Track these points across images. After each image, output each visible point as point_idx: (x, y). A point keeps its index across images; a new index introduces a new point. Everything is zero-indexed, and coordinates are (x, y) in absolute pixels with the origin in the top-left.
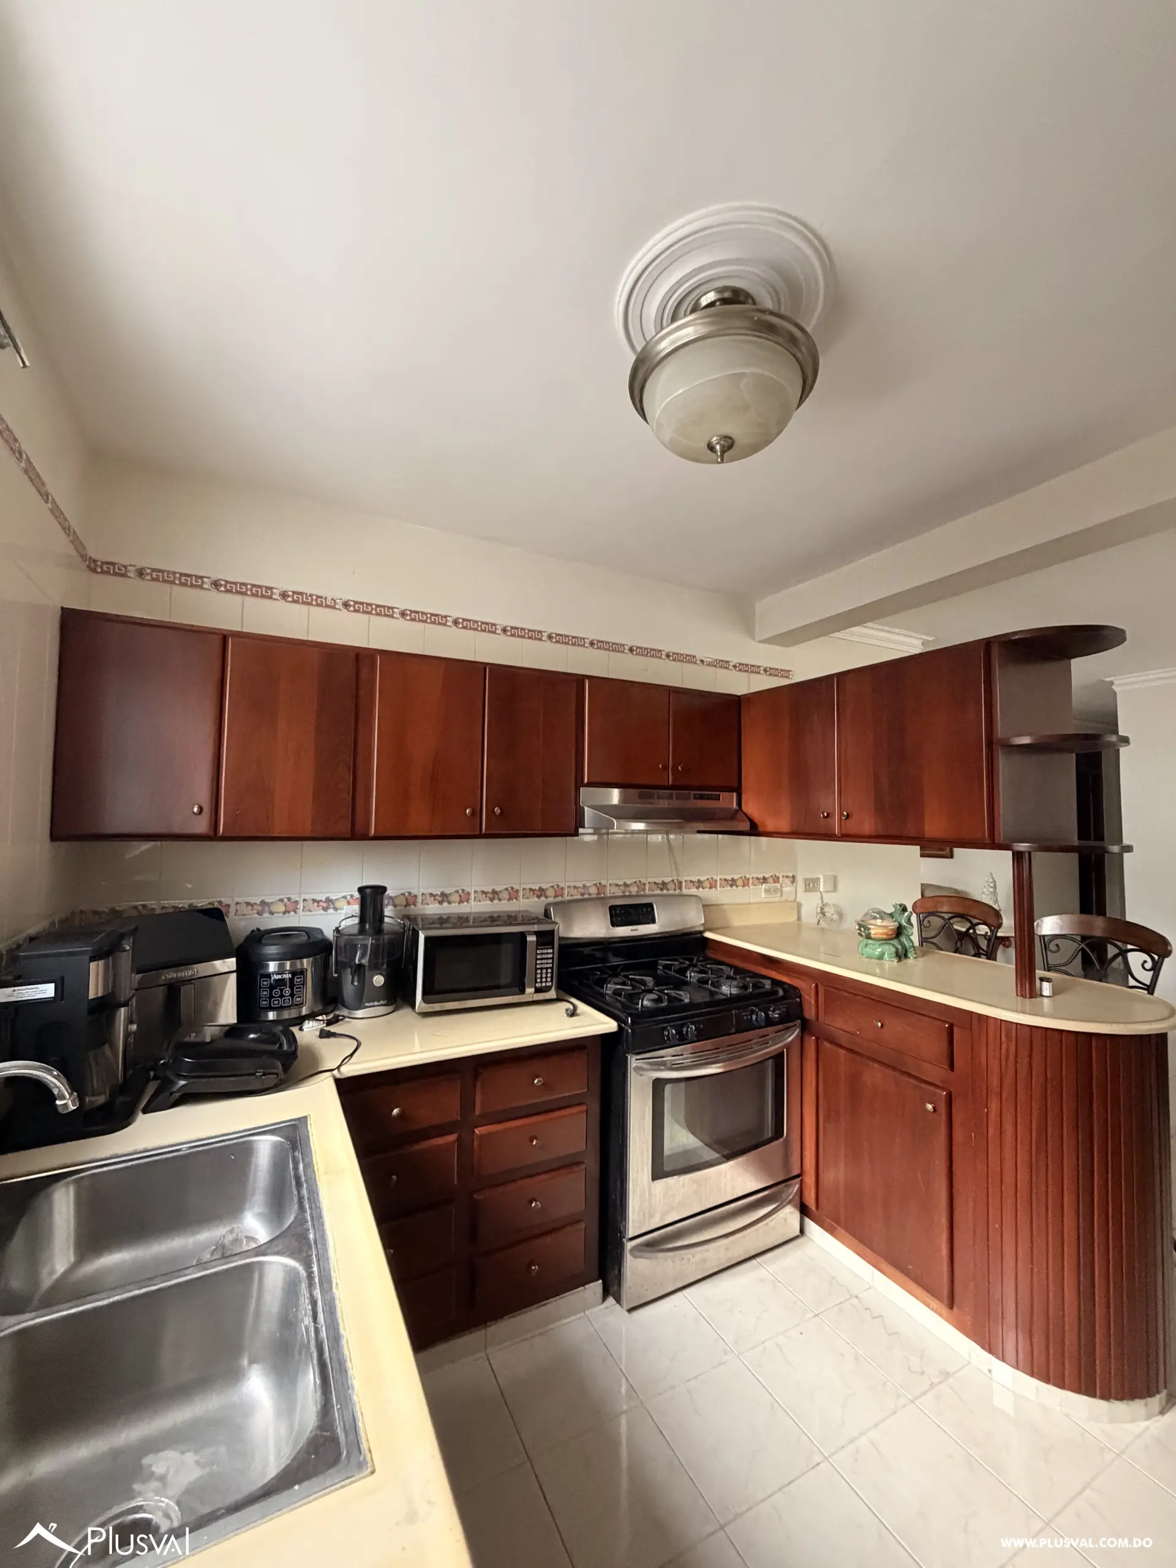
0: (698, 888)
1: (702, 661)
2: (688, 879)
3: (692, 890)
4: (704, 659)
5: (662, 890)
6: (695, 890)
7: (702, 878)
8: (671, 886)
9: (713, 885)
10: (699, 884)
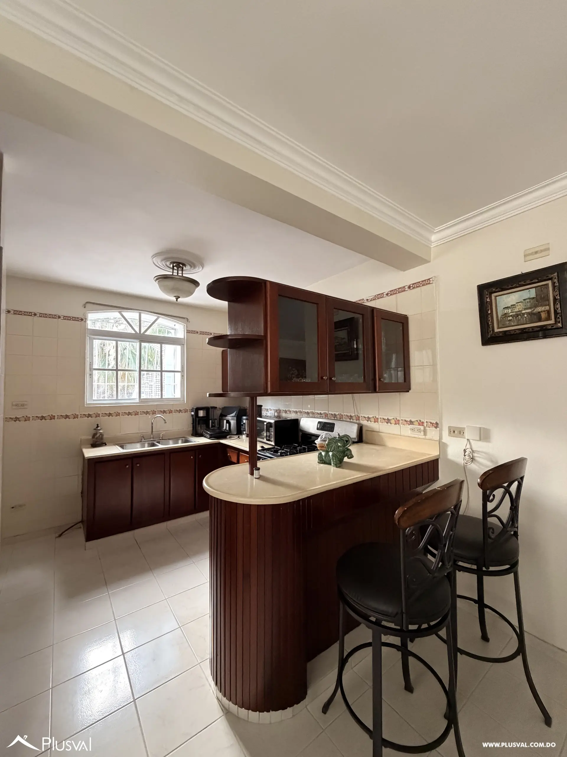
0: (368, 421)
1: (367, 300)
2: (363, 415)
3: (364, 422)
4: (368, 298)
5: (350, 419)
6: (366, 422)
7: (370, 416)
8: (354, 418)
9: (376, 421)
10: (369, 419)
